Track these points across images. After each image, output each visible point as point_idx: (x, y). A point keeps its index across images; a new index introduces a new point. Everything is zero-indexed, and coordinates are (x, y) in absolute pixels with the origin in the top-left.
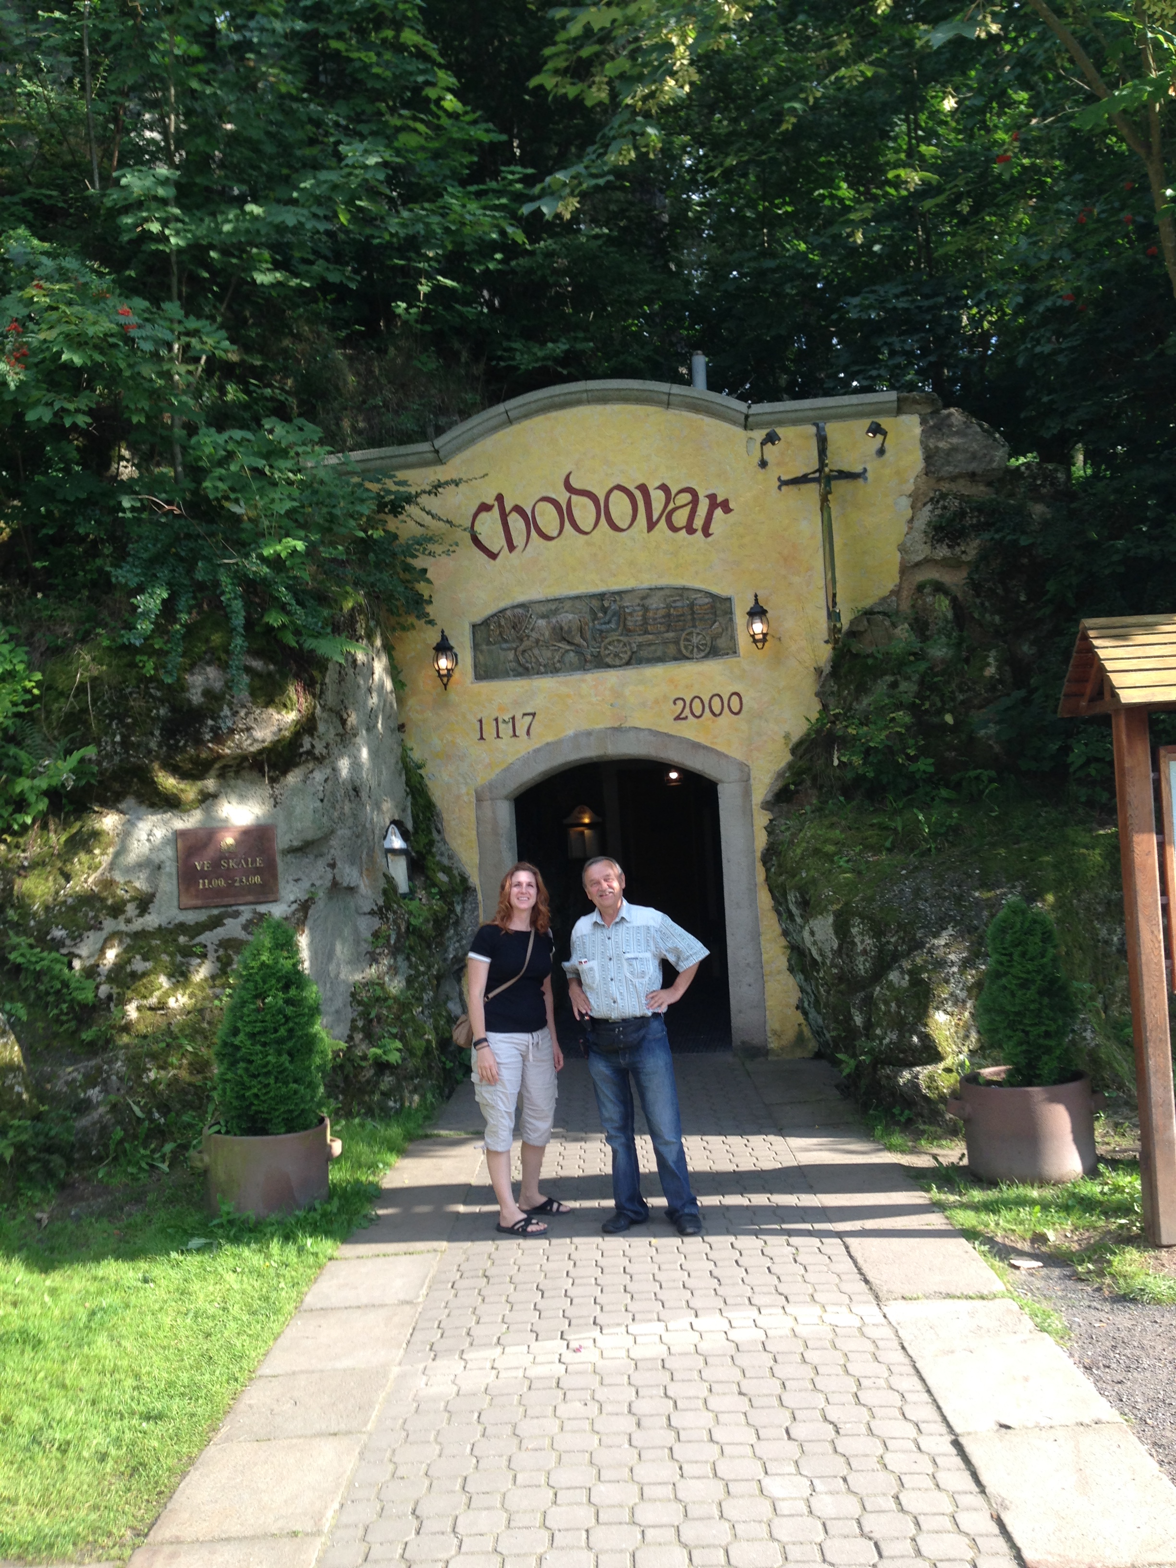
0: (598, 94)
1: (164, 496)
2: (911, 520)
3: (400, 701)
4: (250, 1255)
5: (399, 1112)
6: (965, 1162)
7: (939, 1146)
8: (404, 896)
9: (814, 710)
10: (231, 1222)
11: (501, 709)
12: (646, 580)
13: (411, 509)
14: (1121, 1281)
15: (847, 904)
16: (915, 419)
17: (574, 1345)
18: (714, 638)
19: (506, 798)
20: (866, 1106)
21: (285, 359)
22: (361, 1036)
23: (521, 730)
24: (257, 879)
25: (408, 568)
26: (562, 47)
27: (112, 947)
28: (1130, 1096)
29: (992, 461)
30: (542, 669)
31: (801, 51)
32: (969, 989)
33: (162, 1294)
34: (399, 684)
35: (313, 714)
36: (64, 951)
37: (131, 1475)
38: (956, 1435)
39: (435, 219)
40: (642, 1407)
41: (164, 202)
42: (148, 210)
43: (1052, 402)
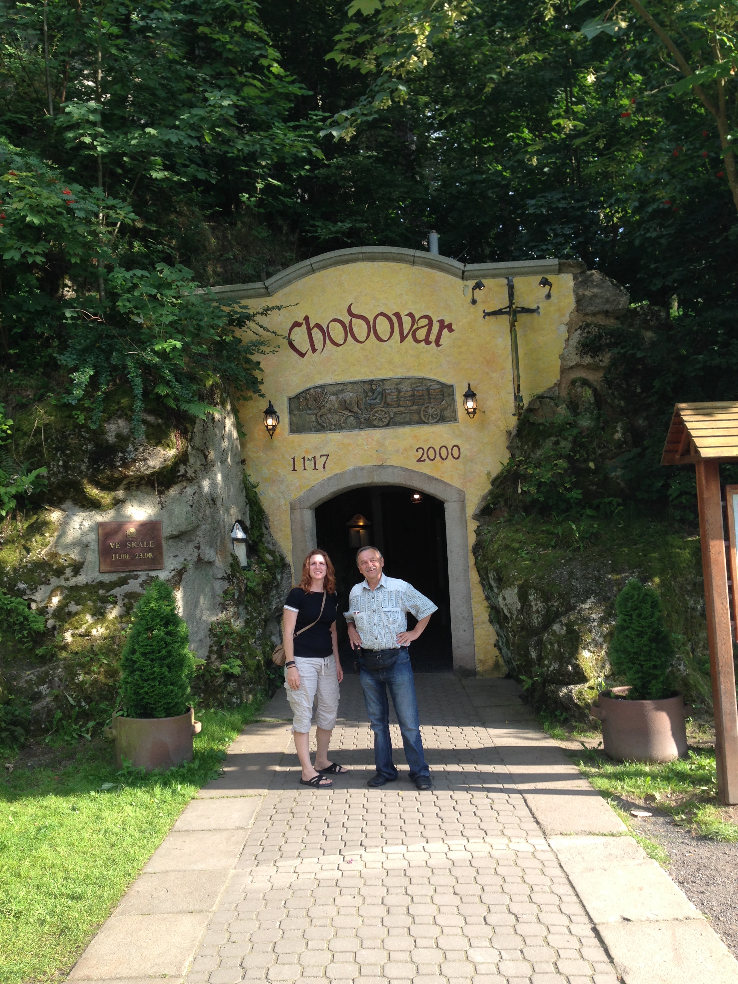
0: (369, 66)
1: (92, 310)
2: (568, 340)
3: (243, 444)
4: (141, 794)
5: (239, 705)
6: (602, 747)
7: (586, 736)
8: (244, 568)
9: (506, 457)
10: (130, 773)
11: (307, 452)
12: (399, 373)
13: (250, 324)
14: (703, 826)
15: (526, 580)
16: (570, 277)
17: (348, 858)
18: (443, 410)
19: (310, 508)
20: (538, 710)
21: (171, 227)
22: (215, 656)
23: (319, 466)
24: (150, 555)
25: (248, 361)
26: (347, 35)
27: (56, 595)
28: (709, 707)
29: (618, 303)
30: (333, 427)
31: (499, 45)
32: (605, 637)
33: (84, 818)
34: (242, 434)
35: (186, 451)
36: (26, 597)
37: (60, 935)
38: (595, 924)
39: (266, 141)
40: (390, 900)
41: (94, 124)
42: (83, 129)
43: (656, 268)
